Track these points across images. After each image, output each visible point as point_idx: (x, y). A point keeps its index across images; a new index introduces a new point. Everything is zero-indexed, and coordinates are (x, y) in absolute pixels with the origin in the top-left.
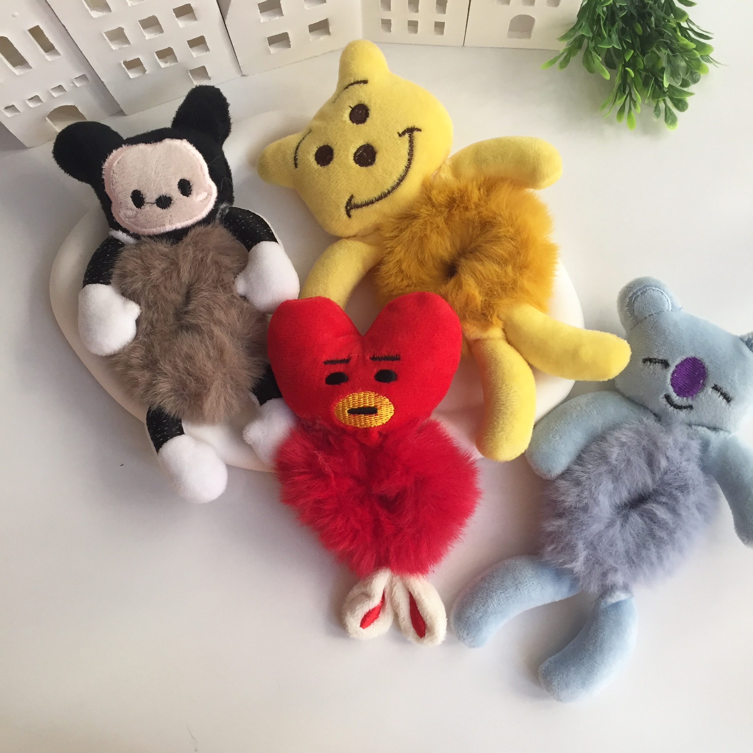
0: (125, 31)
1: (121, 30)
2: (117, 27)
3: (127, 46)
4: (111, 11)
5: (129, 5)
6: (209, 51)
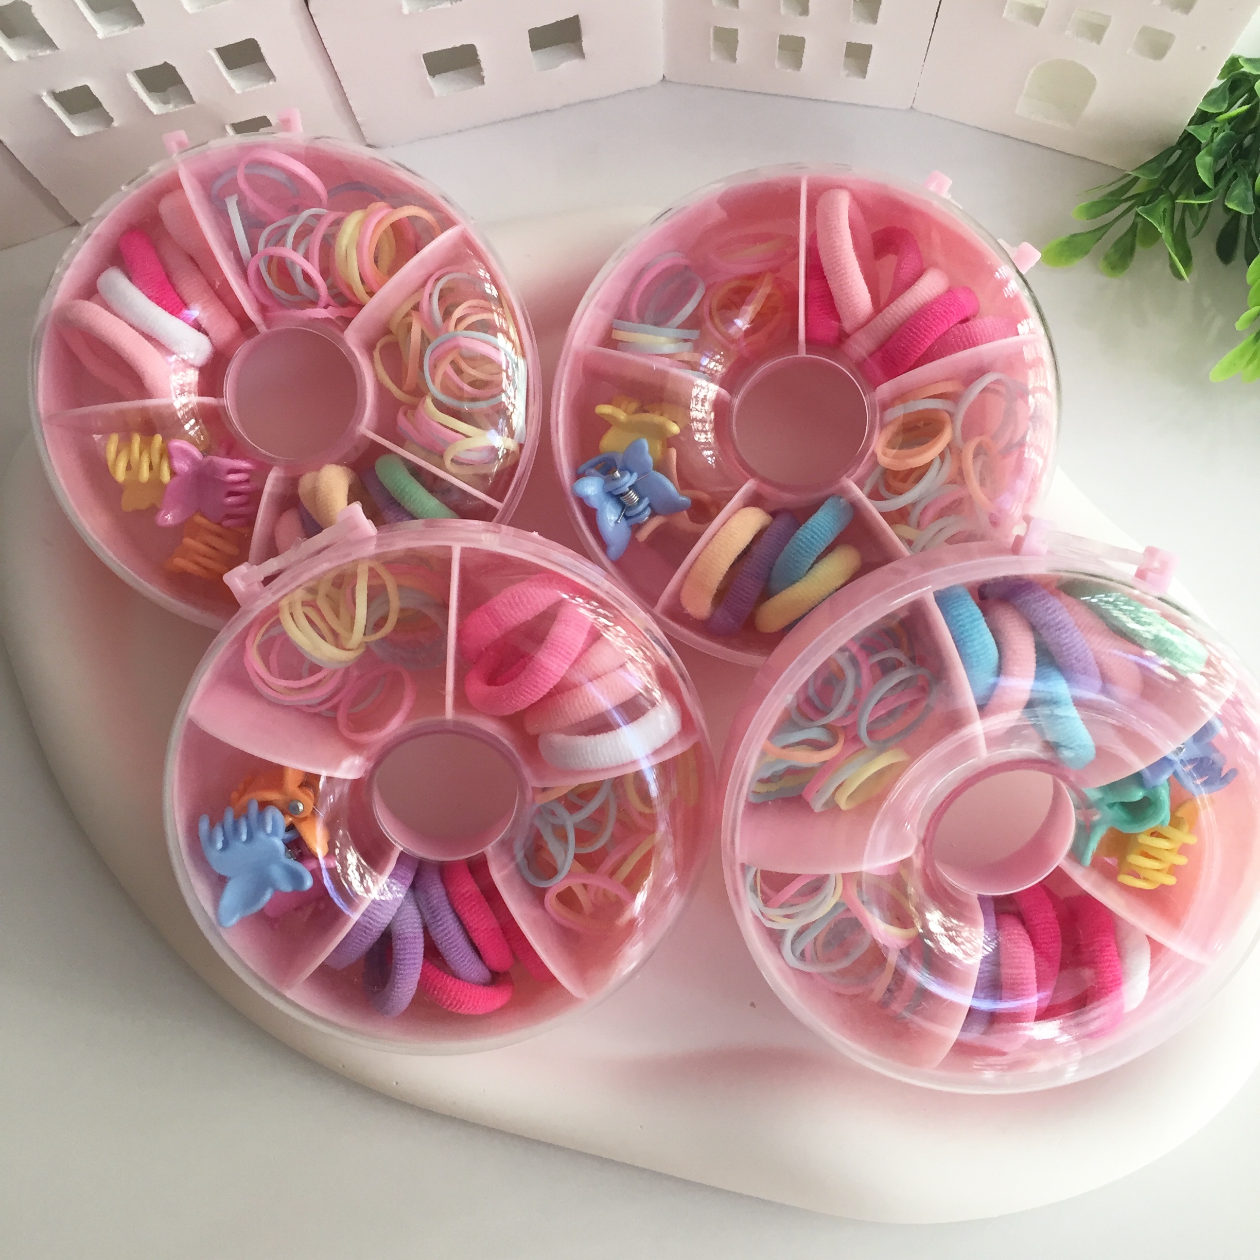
3: (48, 52)
6: (275, 81)
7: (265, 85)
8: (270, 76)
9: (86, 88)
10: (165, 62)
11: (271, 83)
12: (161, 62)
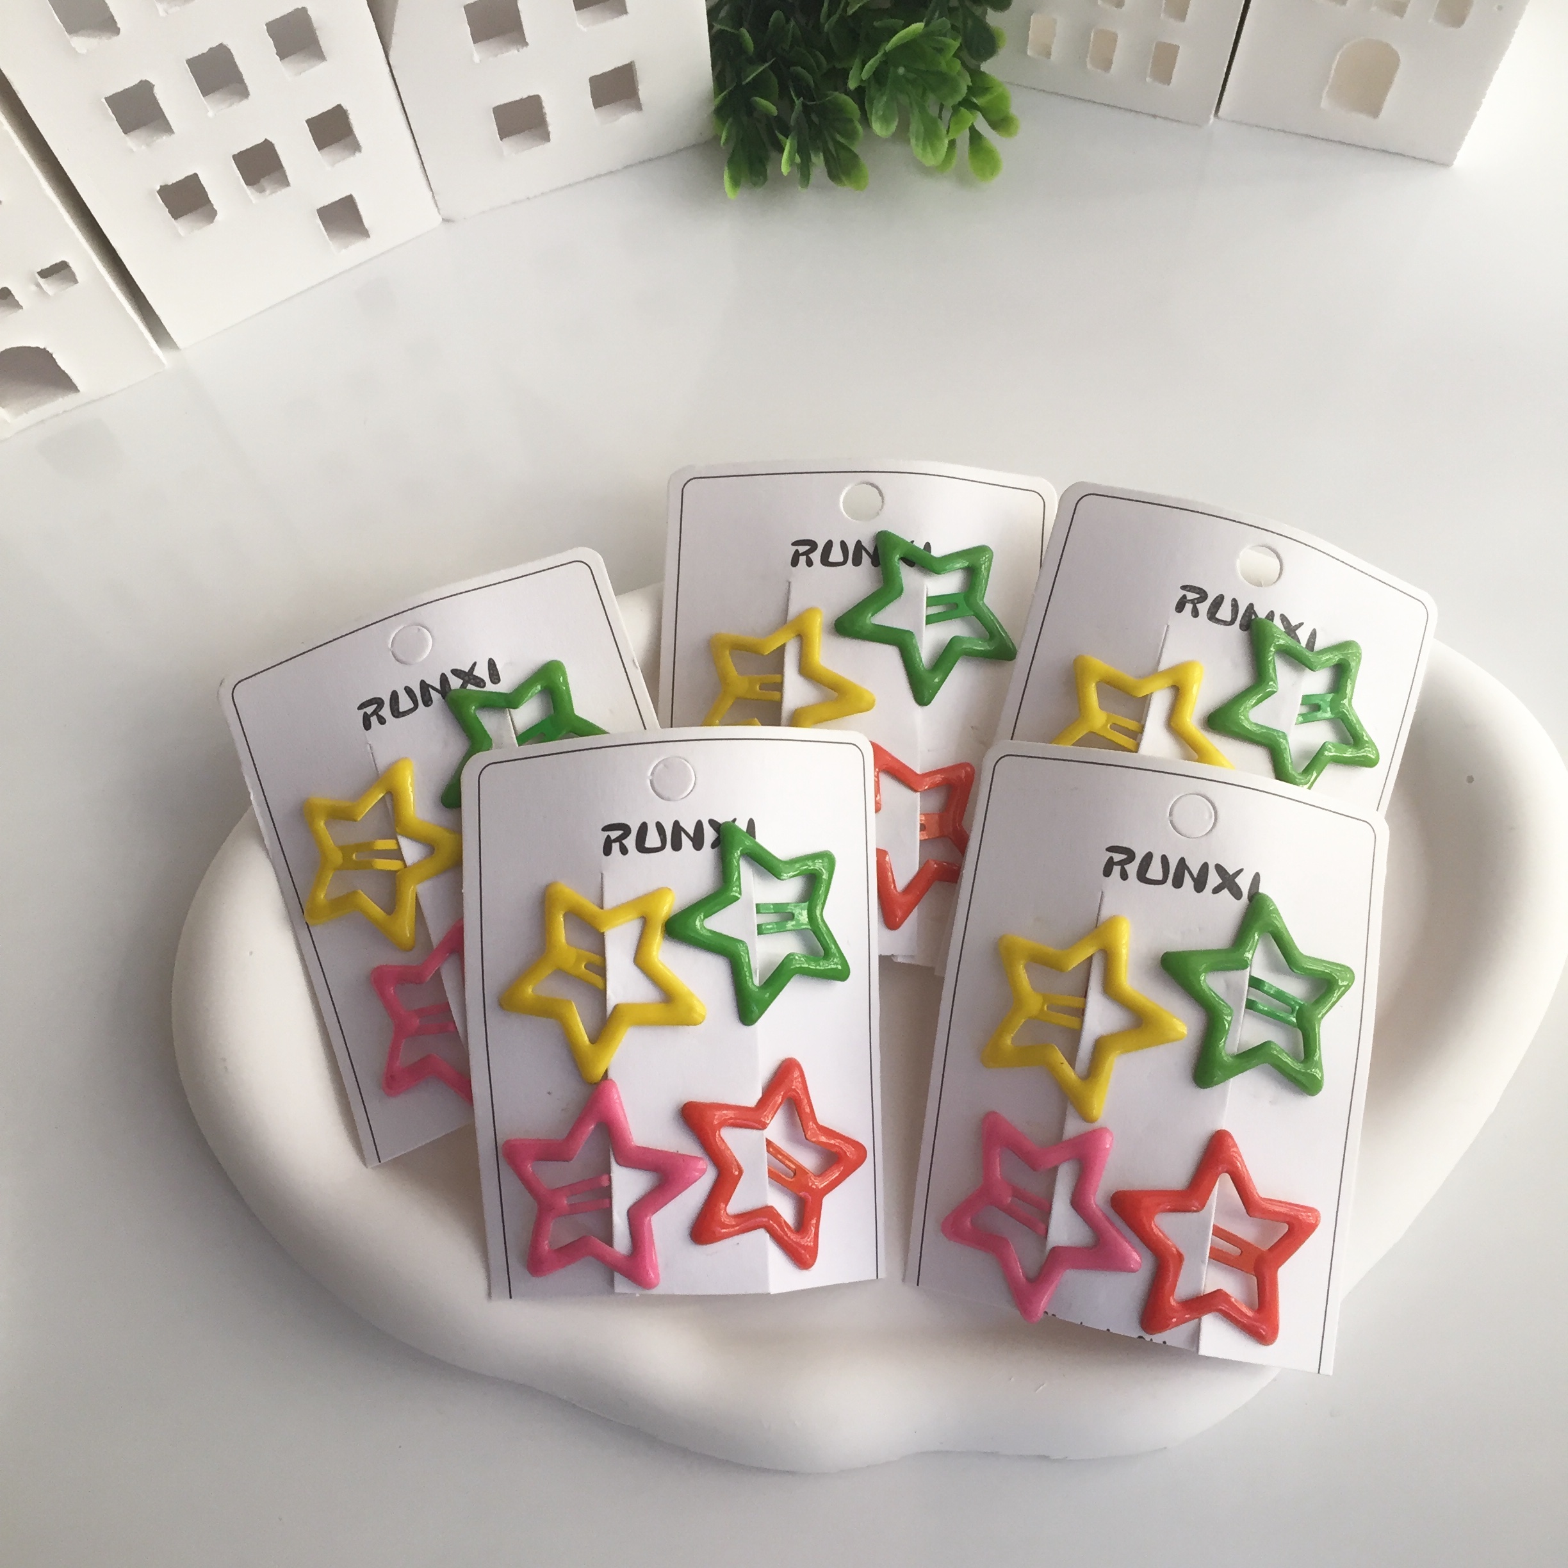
0: (158, 93)
1: (145, 88)
2: (137, 82)
3: (165, 139)
4: (119, 29)
5: (162, 13)
6: (360, 151)
7: (352, 158)
8: (356, 147)
9: (196, 175)
10: (266, 140)
11: (357, 154)
12: (260, 140)
